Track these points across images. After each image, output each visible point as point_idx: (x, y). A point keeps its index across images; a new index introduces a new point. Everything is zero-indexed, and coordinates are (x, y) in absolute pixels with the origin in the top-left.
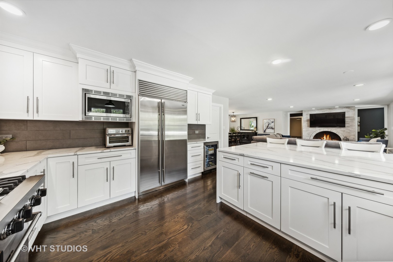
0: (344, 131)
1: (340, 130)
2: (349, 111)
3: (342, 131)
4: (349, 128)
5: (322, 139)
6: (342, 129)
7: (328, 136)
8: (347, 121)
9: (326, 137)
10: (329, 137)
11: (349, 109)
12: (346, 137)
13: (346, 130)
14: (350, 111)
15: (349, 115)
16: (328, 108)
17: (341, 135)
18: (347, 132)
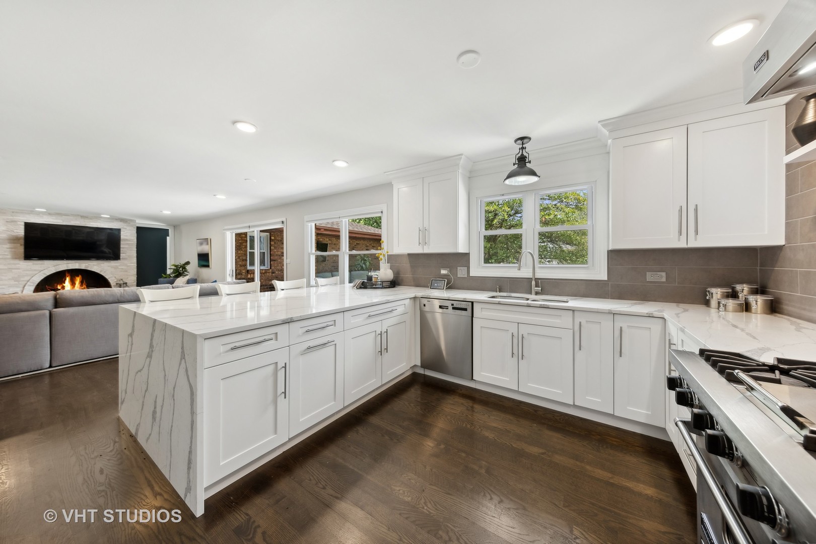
0: (116, 268)
1: (109, 266)
2: (126, 229)
3: (112, 267)
4: (126, 262)
5: (59, 287)
6: (113, 263)
7: (78, 280)
8: (123, 248)
9: (73, 283)
10: (82, 283)
11: (126, 224)
12: (122, 280)
13: (120, 266)
14: (128, 228)
15: (127, 236)
16: (78, 215)
17: (111, 277)
18: (122, 269)
